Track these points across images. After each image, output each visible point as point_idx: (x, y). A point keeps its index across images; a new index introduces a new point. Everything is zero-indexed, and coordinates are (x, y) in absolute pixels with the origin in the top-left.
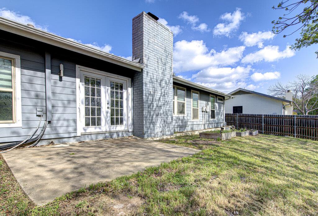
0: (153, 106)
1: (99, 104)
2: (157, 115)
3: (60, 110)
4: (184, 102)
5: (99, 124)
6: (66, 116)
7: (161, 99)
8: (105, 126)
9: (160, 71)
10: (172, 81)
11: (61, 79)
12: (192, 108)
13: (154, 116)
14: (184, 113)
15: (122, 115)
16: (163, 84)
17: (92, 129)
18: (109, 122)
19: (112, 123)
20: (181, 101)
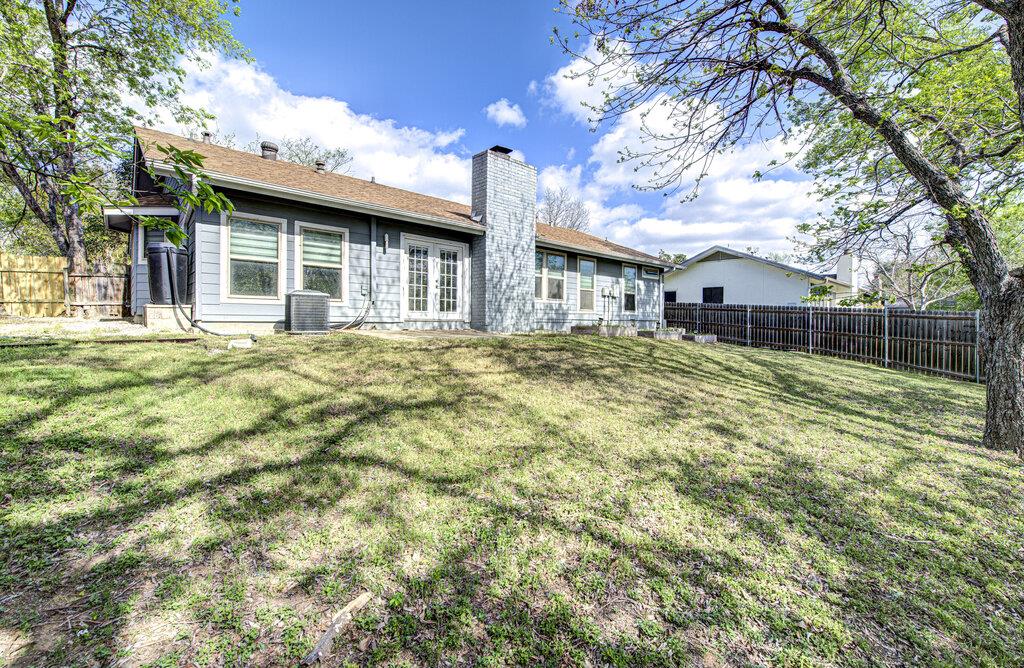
0: (501, 286)
1: (426, 283)
2: (508, 300)
3: (384, 289)
4: (561, 278)
5: (425, 309)
6: (390, 297)
7: (515, 275)
8: (433, 312)
9: (514, 233)
10: (533, 246)
11: (385, 252)
12: (579, 289)
13: (503, 301)
14: (560, 297)
15: (455, 297)
16: (519, 252)
17: (417, 315)
18: (438, 307)
19: (442, 309)
20: (556, 276)
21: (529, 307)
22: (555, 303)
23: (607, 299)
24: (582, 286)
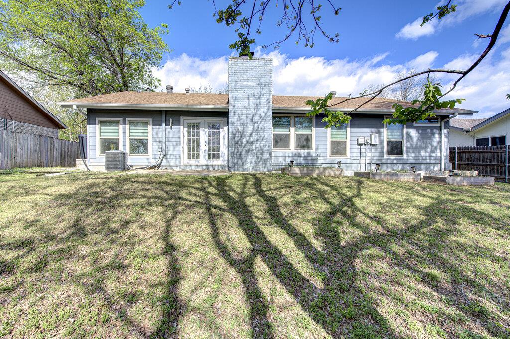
1: (198, 143)
3: (172, 148)
4: (311, 133)
5: (198, 158)
6: (175, 153)
8: (203, 160)
10: (270, 113)
11: (171, 129)
12: (329, 140)
14: (309, 147)
15: (218, 151)
17: (193, 162)
18: (207, 157)
19: (209, 158)
20: (304, 132)
21: (266, 155)
22: (303, 152)
23: (363, 147)
24: (331, 138)
